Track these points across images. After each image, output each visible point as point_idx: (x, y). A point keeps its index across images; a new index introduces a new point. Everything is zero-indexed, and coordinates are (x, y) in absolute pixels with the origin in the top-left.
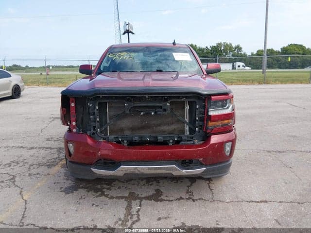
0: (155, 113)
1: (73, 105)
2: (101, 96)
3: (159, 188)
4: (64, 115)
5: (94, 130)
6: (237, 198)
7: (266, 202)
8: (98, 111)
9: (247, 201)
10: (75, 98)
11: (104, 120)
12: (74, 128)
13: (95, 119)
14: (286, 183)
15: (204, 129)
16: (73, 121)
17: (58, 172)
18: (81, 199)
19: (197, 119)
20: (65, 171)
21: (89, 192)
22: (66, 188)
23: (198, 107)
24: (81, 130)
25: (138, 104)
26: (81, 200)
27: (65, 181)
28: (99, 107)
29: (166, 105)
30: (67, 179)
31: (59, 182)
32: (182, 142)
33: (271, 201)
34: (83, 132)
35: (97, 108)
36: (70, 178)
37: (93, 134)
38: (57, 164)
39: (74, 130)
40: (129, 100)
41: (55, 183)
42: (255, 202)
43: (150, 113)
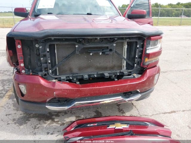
0: (103, 53)
1: (19, 47)
2: (53, 38)
3: (97, 110)
4: (11, 57)
5: (45, 71)
6: (155, 111)
7: (174, 112)
8: (49, 53)
9: (163, 113)
10: (21, 40)
11: (53, 61)
12: (23, 69)
13: (46, 60)
14: (179, 95)
15: (142, 64)
16: (21, 62)
17: (7, 104)
18: (35, 128)
19: (137, 57)
20: (13, 102)
21: (40, 120)
22: (19, 119)
23: (138, 47)
24: (31, 71)
25: (88, 45)
26: (35, 130)
27: (15, 112)
28: (49, 50)
29: (113, 45)
30: (17, 110)
31: (10, 113)
32: (125, 77)
33: (177, 111)
34: (32, 72)
35: (48, 50)
36: (19, 109)
37: (45, 75)
38: (4, 96)
39: (23, 71)
40: (80, 42)
41: (6, 115)
42: (168, 113)
43: (98, 54)
